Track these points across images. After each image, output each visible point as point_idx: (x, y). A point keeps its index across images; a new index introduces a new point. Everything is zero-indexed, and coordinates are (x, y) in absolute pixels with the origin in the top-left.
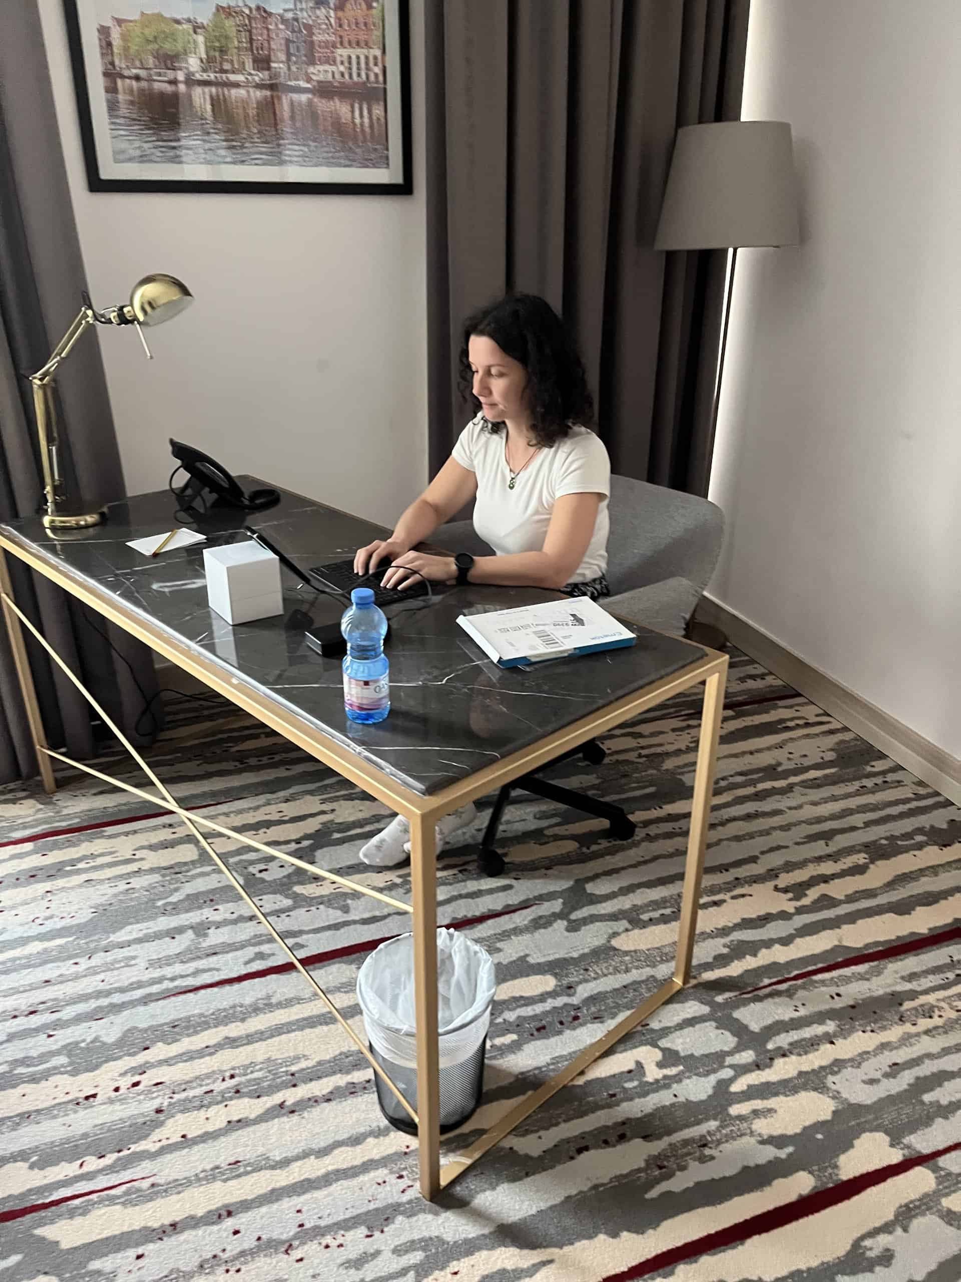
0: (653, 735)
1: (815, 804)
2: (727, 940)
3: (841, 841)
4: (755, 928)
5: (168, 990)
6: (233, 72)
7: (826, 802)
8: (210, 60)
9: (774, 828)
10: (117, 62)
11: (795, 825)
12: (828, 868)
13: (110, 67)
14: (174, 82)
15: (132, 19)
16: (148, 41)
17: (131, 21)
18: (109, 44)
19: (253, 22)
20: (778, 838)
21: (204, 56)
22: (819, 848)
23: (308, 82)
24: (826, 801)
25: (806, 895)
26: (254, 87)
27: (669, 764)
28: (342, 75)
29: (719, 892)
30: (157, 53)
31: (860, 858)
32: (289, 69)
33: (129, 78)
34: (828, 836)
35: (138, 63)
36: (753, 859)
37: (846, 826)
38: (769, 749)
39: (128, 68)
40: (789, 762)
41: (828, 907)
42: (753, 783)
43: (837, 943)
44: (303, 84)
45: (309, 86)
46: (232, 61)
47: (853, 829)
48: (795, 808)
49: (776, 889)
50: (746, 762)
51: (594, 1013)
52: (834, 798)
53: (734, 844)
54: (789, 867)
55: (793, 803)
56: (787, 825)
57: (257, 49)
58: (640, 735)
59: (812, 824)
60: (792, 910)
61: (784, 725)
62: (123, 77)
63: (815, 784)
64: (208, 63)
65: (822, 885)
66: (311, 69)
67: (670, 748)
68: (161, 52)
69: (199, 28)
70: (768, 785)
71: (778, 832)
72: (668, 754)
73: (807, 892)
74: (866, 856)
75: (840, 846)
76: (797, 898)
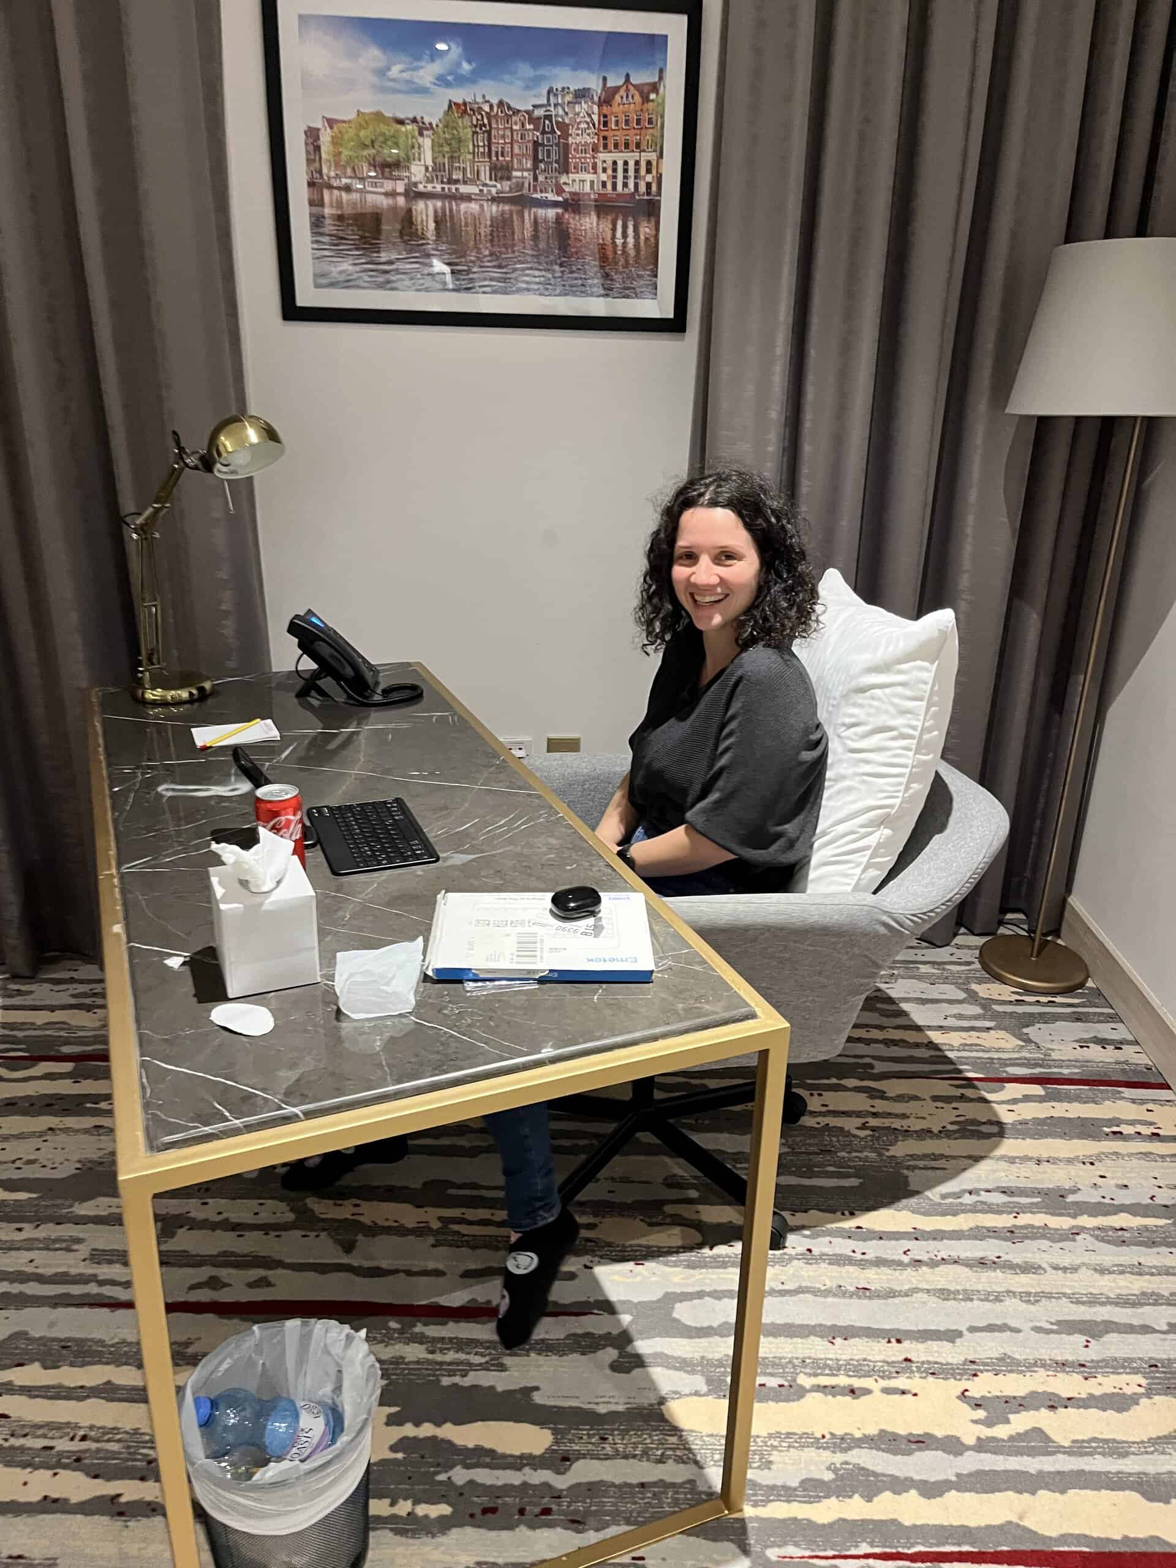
0: (900, 1098)
1: (1102, 1271)
2: (838, 1458)
3: (1115, 1346)
4: (895, 1452)
5: (87, 1295)
6: (465, 183)
7: (1122, 1273)
8: (438, 168)
9: (1010, 1293)
10: (325, 170)
11: (1049, 1296)
12: (1068, 1385)
13: (316, 175)
14: (393, 194)
15: (345, 118)
16: (365, 146)
17: (344, 122)
18: (317, 149)
19: (493, 122)
20: (1012, 1311)
21: (430, 163)
22: (1072, 1347)
23: (558, 194)
24: (1122, 1270)
25: (1007, 1421)
26: (488, 200)
27: (900, 1149)
28: (604, 184)
29: (867, 1375)
30: (374, 159)
31: (1131, 1383)
32: (536, 179)
33: (339, 188)
34: (1093, 1330)
35: (349, 171)
36: (952, 1336)
37: (1135, 1322)
38: (1070, 1161)
39: (337, 176)
40: (1094, 1192)
41: (1032, 1452)
42: (1018, 1210)
43: (1015, 1519)
44: (551, 197)
45: (560, 199)
46: (464, 169)
47: (1146, 1329)
48: (1065, 1269)
49: (963, 1396)
50: (1023, 1174)
51: (576, 1511)
52: (1139, 1270)
53: (933, 1302)
54: (1005, 1365)
55: (1066, 1262)
56: (1036, 1294)
57: (497, 156)
58: (882, 1095)
59: (1078, 1302)
60: (970, 1441)
61: (1115, 1129)
62: (330, 187)
63: (1119, 1238)
64: (437, 171)
65: (1044, 1411)
66: (563, 179)
67: (917, 1125)
68: (378, 159)
69: (427, 129)
70: (1038, 1219)
71: (1016, 1301)
72: (907, 1133)
73: (1011, 1417)
74: (1144, 1382)
75: (1108, 1354)
76: (989, 1423)
